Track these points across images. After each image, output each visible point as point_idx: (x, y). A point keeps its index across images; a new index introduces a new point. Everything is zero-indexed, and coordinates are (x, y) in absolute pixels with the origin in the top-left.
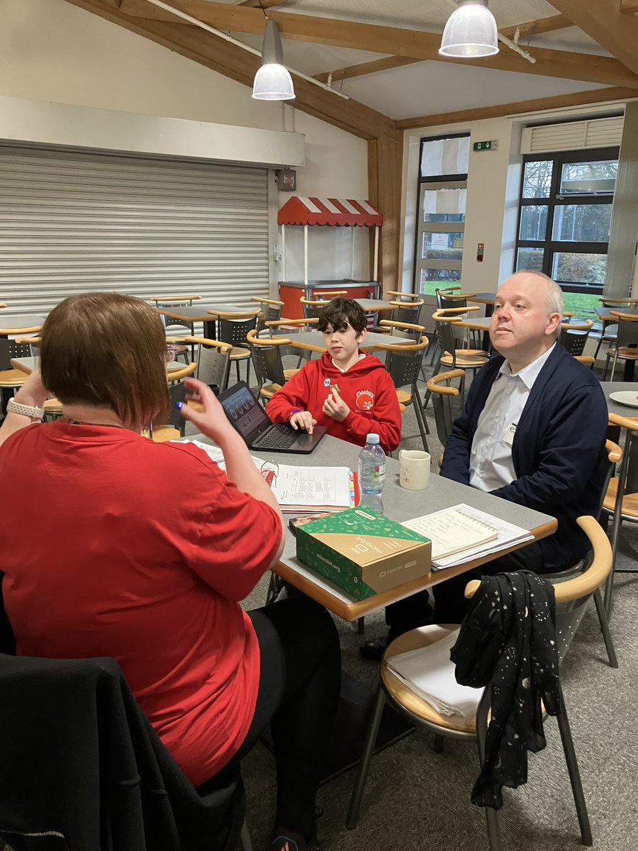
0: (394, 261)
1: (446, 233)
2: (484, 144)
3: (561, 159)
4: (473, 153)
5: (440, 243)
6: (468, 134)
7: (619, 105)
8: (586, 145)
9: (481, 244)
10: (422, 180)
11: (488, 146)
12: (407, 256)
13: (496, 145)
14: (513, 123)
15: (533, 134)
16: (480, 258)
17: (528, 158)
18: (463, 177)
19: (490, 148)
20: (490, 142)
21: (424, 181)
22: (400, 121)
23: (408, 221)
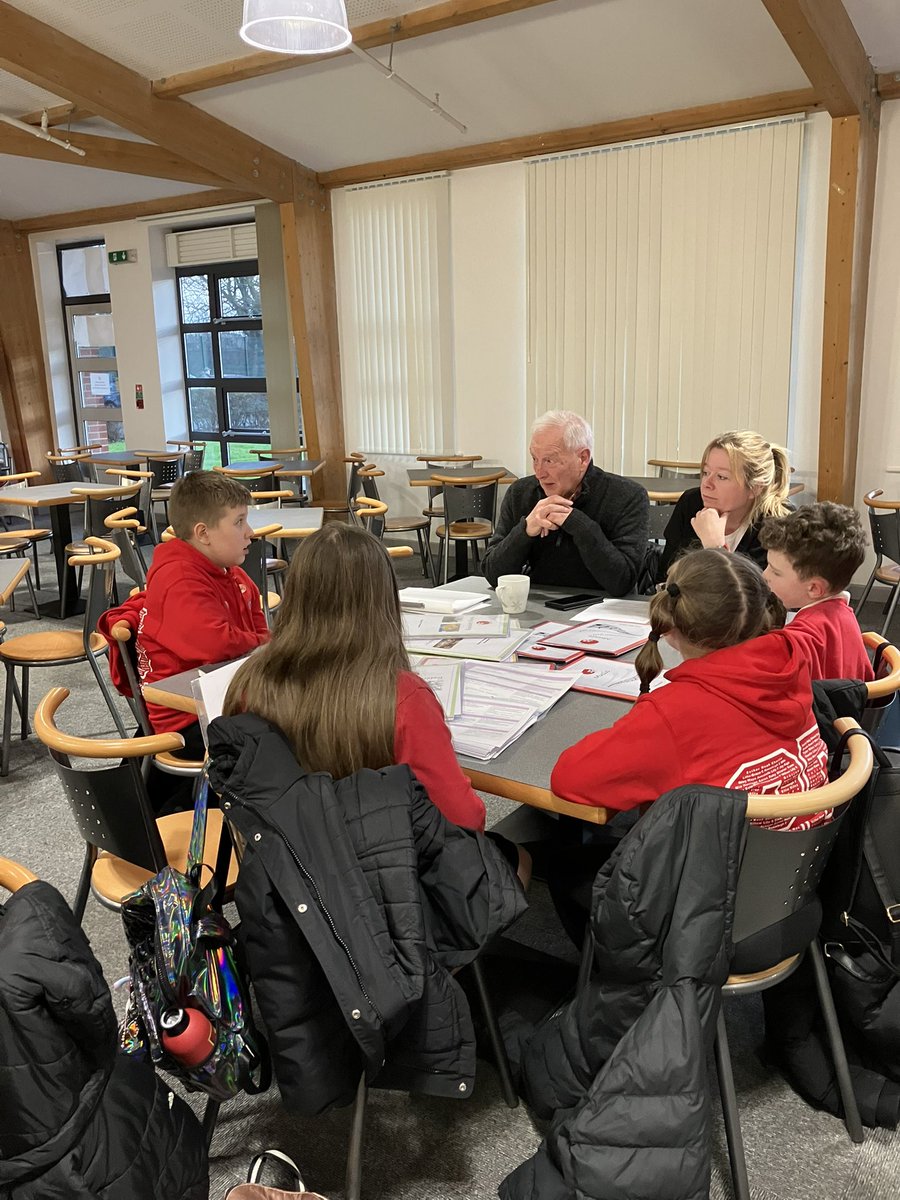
0: (41, 413)
1: (107, 372)
2: (119, 254)
3: (215, 273)
4: (111, 265)
5: (99, 385)
6: (101, 242)
7: (246, 209)
8: (235, 256)
9: (140, 386)
10: (66, 301)
11: (124, 257)
12: (60, 405)
13: (136, 256)
14: (149, 228)
15: (178, 242)
16: (140, 404)
17: (182, 272)
18: (104, 299)
19: (126, 259)
20: (126, 252)
21: (69, 303)
22: (17, 223)
23: (55, 358)
